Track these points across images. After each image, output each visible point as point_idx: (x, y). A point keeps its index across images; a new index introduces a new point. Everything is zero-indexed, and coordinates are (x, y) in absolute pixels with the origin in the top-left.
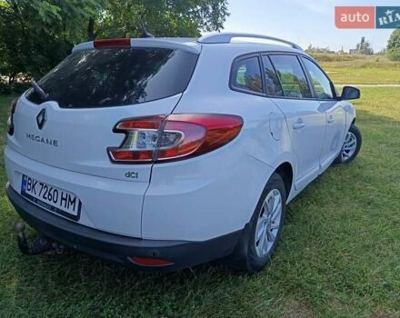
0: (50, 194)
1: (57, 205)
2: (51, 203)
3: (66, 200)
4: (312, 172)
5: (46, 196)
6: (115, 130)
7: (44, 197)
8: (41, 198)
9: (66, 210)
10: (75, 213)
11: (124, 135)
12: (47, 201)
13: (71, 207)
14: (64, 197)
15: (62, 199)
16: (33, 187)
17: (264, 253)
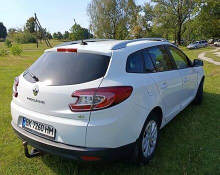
0: (39, 127)
1: (43, 133)
2: (40, 132)
3: (48, 129)
4: (176, 110)
5: (37, 128)
6: (73, 96)
7: (36, 128)
8: (34, 129)
9: (48, 135)
10: (53, 136)
11: (77, 98)
12: (38, 131)
13: (51, 133)
14: (47, 128)
15: (46, 129)
16: (30, 123)
17: (149, 154)
